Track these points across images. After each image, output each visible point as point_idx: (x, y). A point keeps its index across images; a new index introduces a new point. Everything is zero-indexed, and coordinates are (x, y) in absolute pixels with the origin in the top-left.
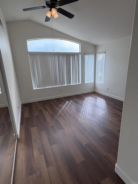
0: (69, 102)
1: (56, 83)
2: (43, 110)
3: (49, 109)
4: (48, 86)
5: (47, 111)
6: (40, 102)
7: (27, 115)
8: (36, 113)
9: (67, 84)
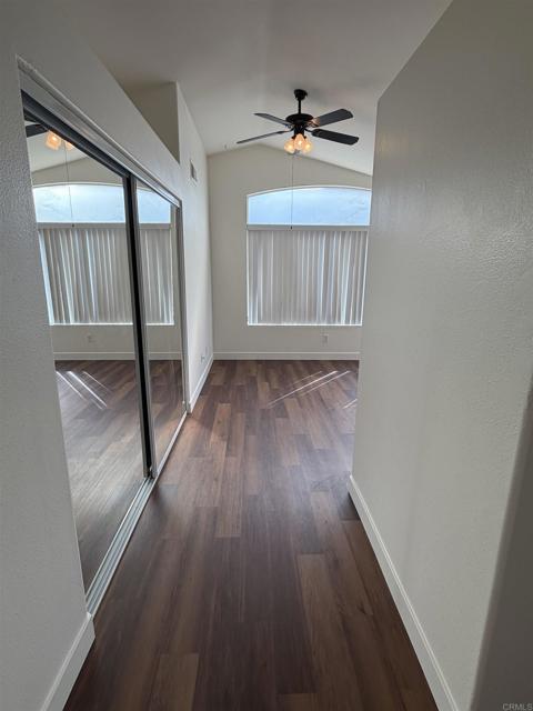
0: (338, 374)
1: (312, 315)
2: (258, 379)
3: (274, 380)
4: (288, 322)
5: (267, 384)
6: (259, 362)
7: (218, 381)
8: (239, 381)
9: (347, 321)
